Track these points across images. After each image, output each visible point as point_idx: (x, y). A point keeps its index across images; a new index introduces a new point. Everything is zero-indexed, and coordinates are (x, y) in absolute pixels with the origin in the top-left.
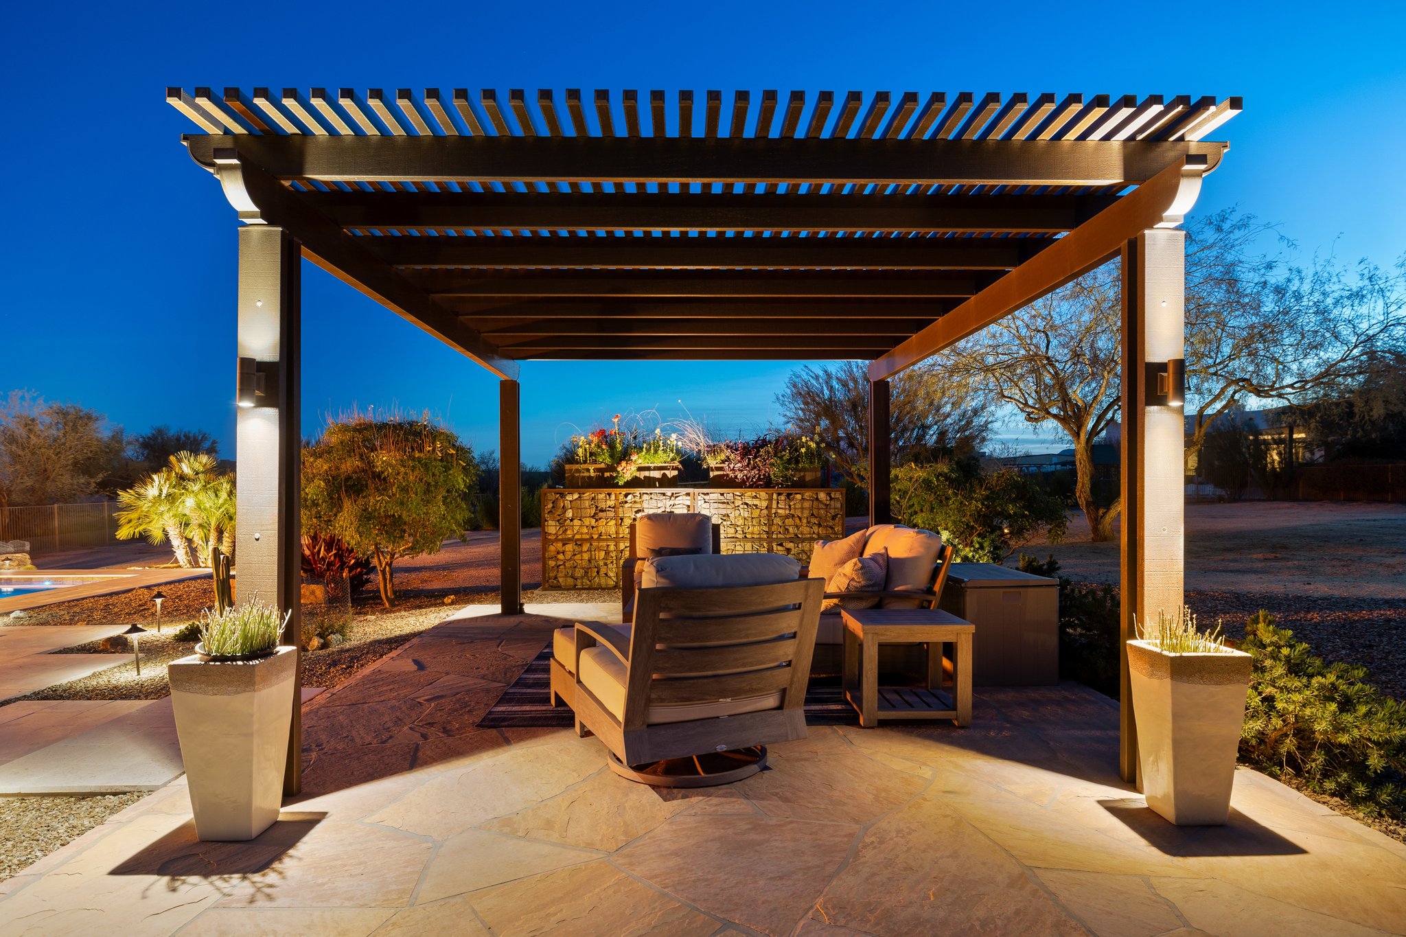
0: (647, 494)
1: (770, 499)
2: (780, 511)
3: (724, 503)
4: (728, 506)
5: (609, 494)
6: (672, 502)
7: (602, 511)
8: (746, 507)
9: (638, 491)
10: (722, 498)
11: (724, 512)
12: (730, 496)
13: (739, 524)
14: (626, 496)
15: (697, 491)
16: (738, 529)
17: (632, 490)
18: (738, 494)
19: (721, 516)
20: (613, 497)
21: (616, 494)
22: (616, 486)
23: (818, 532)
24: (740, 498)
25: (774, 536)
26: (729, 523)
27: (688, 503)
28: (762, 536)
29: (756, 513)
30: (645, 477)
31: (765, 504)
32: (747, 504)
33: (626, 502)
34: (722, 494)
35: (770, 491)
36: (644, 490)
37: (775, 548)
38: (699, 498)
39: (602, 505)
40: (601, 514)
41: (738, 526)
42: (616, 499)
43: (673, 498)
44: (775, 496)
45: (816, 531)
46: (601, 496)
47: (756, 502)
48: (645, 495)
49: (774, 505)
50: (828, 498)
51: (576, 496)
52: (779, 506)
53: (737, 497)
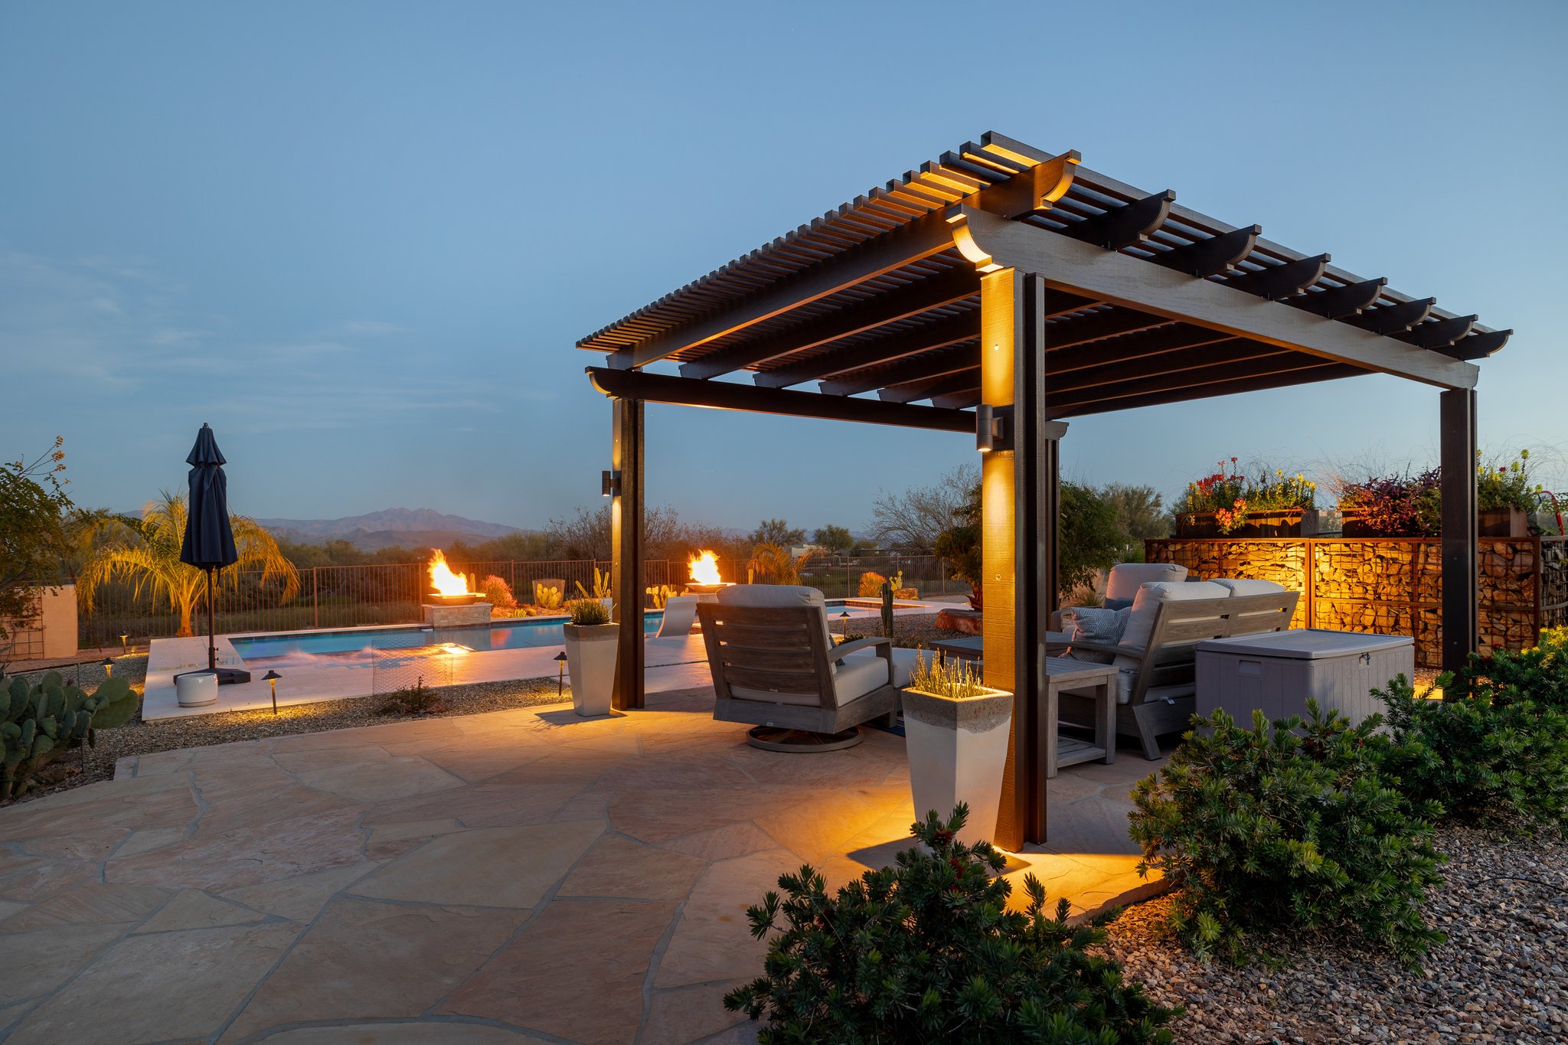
0: (1254, 544)
1: (1415, 552)
2: (1429, 567)
3: (1349, 555)
4: (1355, 560)
5: (1213, 545)
6: (1283, 554)
7: (1205, 562)
8: (1378, 560)
9: (1243, 542)
10: (1347, 549)
11: (1349, 566)
12: (1357, 547)
13: (1370, 582)
14: (1231, 546)
15: (1313, 541)
16: (1369, 588)
17: (1236, 540)
18: (1369, 544)
19: (1345, 572)
20: (1216, 548)
21: (1219, 545)
22: (1221, 536)
23: (1492, 597)
24: (1371, 550)
25: (1422, 600)
26: (1355, 580)
27: (1303, 555)
28: (1403, 599)
29: (1394, 569)
30: (1261, 525)
31: (1407, 558)
32: (1382, 558)
33: (1230, 553)
34: (1347, 545)
35: (1415, 540)
36: (1250, 540)
37: (1422, 616)
38: (1317, 549)
39: (1205, 557)
40: (1204, 566)
41: (1368, 585)
42: (1221, 550)
43: (1284, 549)
44: (1423, 548)
45: (1489, 595)
46: (1204, 547)
47: (1394, 554)
48: (1251, 546)
49: (1421, 560)
50: (1510, 550)
51: (1179, 547)
52: (1430, 560)
53: (1367, 549)
